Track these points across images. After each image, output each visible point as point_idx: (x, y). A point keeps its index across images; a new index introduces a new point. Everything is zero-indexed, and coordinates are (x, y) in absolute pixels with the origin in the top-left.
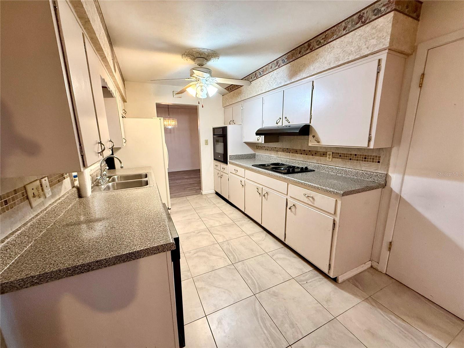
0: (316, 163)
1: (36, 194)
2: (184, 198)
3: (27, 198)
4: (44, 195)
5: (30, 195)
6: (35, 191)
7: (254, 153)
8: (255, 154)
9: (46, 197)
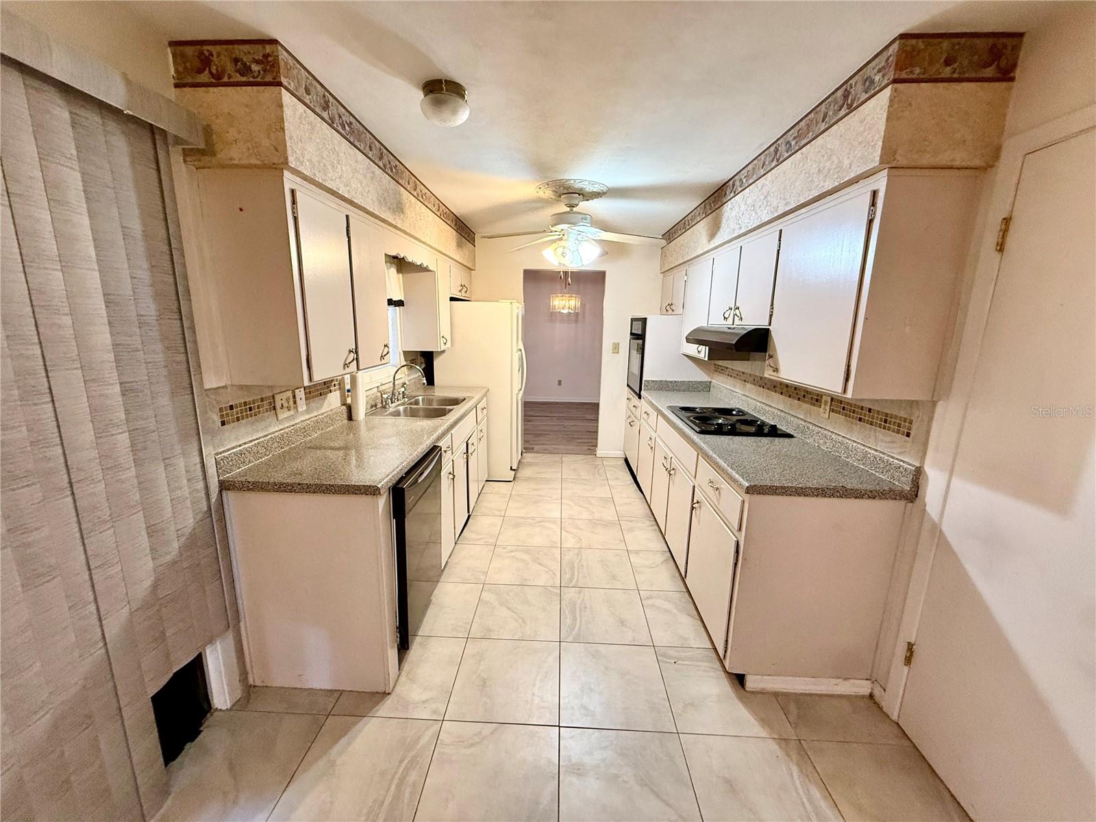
0: (802, 419)
1: (286, 405)
2: (557, 458)
3: (274, 408)
4: (296, 408)
5: (278, 405)
6: (284, 402)
7: (709, 380)
8: (710, 382)
9: (297, 411)
